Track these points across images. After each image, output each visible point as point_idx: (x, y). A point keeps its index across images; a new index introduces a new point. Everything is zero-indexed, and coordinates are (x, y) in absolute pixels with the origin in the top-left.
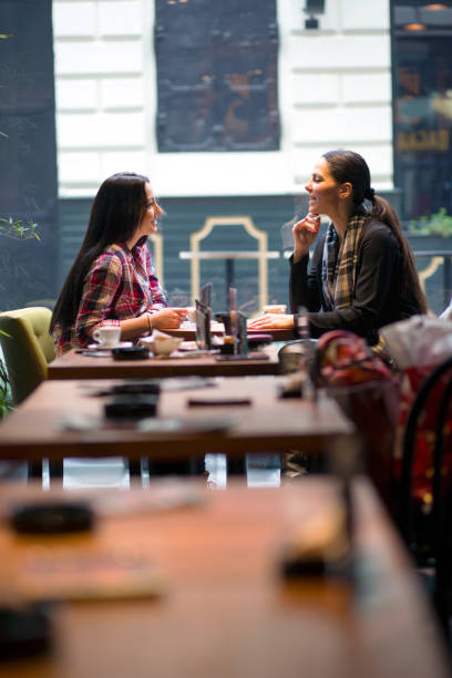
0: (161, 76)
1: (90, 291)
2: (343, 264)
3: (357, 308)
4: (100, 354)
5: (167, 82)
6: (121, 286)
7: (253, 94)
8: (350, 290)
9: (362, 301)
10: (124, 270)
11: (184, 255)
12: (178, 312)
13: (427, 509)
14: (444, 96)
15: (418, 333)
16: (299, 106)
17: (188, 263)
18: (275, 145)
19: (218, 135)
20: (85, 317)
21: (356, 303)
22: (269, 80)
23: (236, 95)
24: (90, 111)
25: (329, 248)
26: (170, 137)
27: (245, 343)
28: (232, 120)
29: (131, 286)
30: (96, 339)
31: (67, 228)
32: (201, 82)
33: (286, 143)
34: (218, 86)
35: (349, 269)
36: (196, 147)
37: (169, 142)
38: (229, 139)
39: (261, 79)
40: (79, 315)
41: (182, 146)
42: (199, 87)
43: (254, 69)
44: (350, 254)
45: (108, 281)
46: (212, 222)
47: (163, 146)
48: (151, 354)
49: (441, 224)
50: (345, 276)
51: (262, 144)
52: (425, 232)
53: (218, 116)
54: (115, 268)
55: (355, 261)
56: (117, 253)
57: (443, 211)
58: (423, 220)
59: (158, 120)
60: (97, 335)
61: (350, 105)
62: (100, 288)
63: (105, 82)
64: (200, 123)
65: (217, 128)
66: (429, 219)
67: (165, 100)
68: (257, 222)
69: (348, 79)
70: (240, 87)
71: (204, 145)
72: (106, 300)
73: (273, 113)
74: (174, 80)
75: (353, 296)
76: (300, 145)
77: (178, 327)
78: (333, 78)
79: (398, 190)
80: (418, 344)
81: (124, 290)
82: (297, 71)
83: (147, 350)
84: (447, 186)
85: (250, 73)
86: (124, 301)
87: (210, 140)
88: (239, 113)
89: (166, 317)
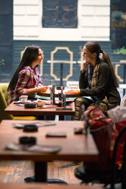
2: (94, 75)
3: (99, 88)
4: (21, 105)
5: (45, 7)
6: (30, 79)
7: (70, 12)
8: (96, 83)
9: (100, 86)
10: (30, 75)
11: (48, 62)
13: (120, 168)
14: (125, 14)
16: (83, 16)
17: (50, 64)
18: (76, 27)
19: (60, 23)
20: (18, 87)
21: (98, 87)
22: (75, 8)
23: (65, 12)
24: (23, 15)
25: (90, 69)
26: (46, 23)
27: (65, 103)
28: (64, 19)
29: (32, 79)
31: (16, 49)
33: (79, 26)
34: (60, 9)
35: (96, 77)
36: (54, 26)
37: (46, 25)
38: (63, 25)
39: (72, 7)
40: (16, 87)
41: (50, 26)
42: (54, 9)
43: (71, 5)
44: (96, 72)
45: (26, 77)
46: (57, 48)
47: (44, 26)
48: (36, 106)
49: (123, 51)
50: (95, 78)
51: (73, 26)
52: (118, 53)
53: (60, 18)
54: (28, 74)
55: (97, 74)
56: (29, 69)
57: (124, 47)
58: (118, 50)
59: (43, 18)
60: (21, 98)
61: (98, 16)
62: (23, 79)
63: (28, 7)
64: (55, 20)
65: (60, 21)
66: (120, 49)
67: (45, 13)
68: (70, 49)
69: (98, 8)
70: (67, 10)
71: (55, 26)
72: (24, 83)
73: (76, 17)
74: (48, 7)
75: (97, 85)
76: (83, 27)
78: (93, 8)
79: (111, 41)
81: (30, 80)
82: (83, 6)
83: (35, 105)
84: (125, 37)
85: (69, 6)
86: (30, 84)
87: (57, 25)
88: (66, 17)
89: (42, 89)
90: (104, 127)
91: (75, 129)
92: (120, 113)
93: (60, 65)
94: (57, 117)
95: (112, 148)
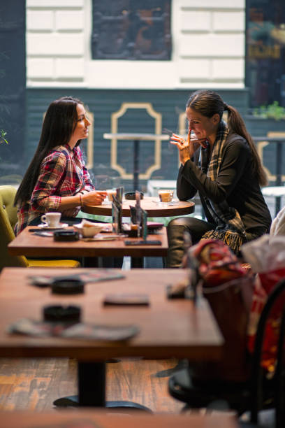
0: (95, 10)
1: (43, 175)
2: (212, 164)
4: (45, 233)
5: (99, 13)
6: (65, 173)
7: (155, 23)
10: (67, 163)
11: (106, 136)
12: (100, 194)
13: (270, 376)
14: (279, 28)
15: (267, 248)
16: (185, 32)
17: (109, 141)
18: (168, 57)
19: (131, 49)
20: (38, 192)
22: (166, 14)
23: (144, 23)
24: (48, 31)
26: (99, 50)
27: (145, 230)
28: (141, 39)
29: (71, 174)
30: (43, 221)
31: (32, 108)
32: (121, 14)
33: (175, 55)
34: (132, 17)
35: (215, 167)
36: (117, 56)
37: (99, 53)
38: (138, 52)
39: (161, 13)
40: (34, 191)
41: (108, 56)
42: (119, 18)
43: (156, 7)
44: (217, 157)
46: (126, 106)
47: (95, 56)
48: (81, 236)
49: (275, 112)
51: (160, 56)
52: (264, 116)
53: (132, 38)
54: (62, 162)
56: (64, 152)
57: (276, 103)
58: (263, 108)
59: (93, 38)
60: (44, 219)
61: (218, 32)
62: (50, 174)
63: (59, 12)
64: (120, 41)
65: (131, 44)
66: (267, 107)
67: (97, 26)
68: (155, 108)
69: (217, 15)
70: (147, 18)
71: (122, 56)
72: (52, 182)
73: (167, 36)
74: (104, 13)
76: (185, 57)
77: (100, 204)
79: (247, 89)
80: (267, 255)
81: (67, 177)
82: (184, 9)
83: (77, 234)
85: (153, 10)
86: (66, 184)
87: (126, 53)
88: (146, 35)
89: (92, 197)
90: (234, 282)
91: (169, 287)
92: (269, 252)
93: (132, 145)
94: (127, 261)
95: (252, 331)
